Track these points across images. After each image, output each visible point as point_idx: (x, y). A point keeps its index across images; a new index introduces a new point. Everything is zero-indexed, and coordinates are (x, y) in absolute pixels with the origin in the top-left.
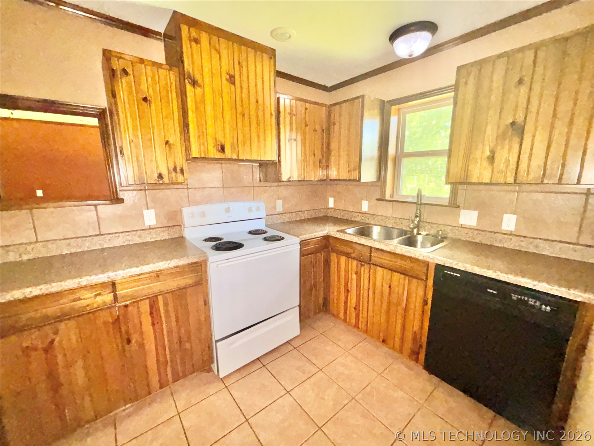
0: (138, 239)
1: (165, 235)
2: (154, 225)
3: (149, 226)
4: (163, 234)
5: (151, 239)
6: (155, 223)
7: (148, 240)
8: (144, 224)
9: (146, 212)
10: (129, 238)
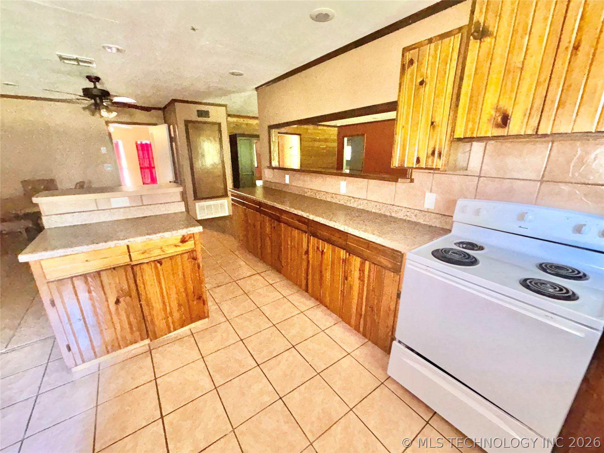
0: (414, 217)
1: (436, 223)
2: (432, 209)
3: (428, 209)
4: (435, 220)
5: (424, 221)
6: (433, 208)
7: (421, 221)
8: (424, 206)
9: (428, 194)
10: (408, 214)
